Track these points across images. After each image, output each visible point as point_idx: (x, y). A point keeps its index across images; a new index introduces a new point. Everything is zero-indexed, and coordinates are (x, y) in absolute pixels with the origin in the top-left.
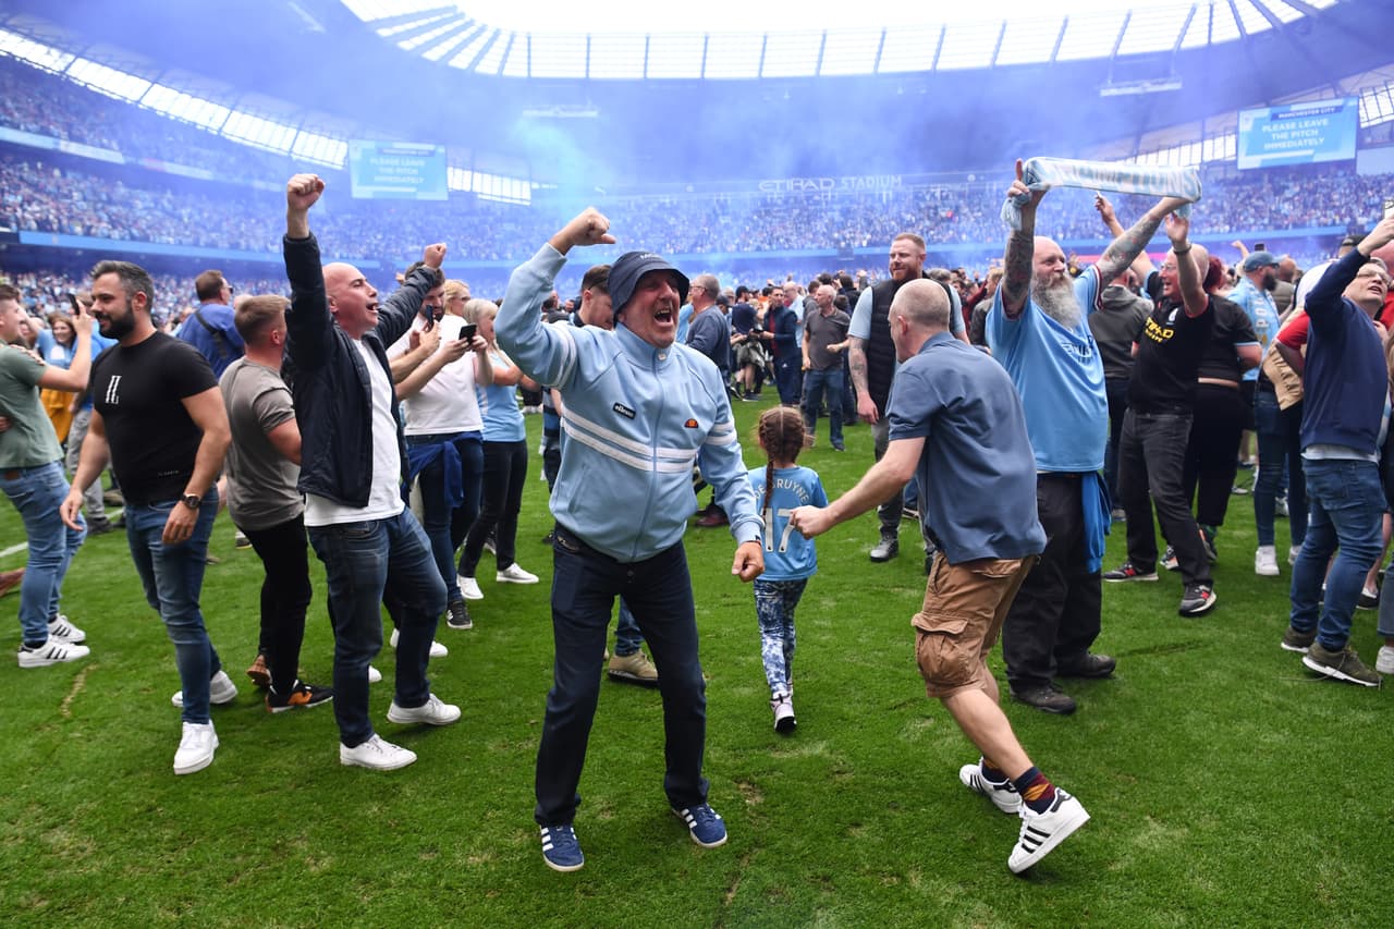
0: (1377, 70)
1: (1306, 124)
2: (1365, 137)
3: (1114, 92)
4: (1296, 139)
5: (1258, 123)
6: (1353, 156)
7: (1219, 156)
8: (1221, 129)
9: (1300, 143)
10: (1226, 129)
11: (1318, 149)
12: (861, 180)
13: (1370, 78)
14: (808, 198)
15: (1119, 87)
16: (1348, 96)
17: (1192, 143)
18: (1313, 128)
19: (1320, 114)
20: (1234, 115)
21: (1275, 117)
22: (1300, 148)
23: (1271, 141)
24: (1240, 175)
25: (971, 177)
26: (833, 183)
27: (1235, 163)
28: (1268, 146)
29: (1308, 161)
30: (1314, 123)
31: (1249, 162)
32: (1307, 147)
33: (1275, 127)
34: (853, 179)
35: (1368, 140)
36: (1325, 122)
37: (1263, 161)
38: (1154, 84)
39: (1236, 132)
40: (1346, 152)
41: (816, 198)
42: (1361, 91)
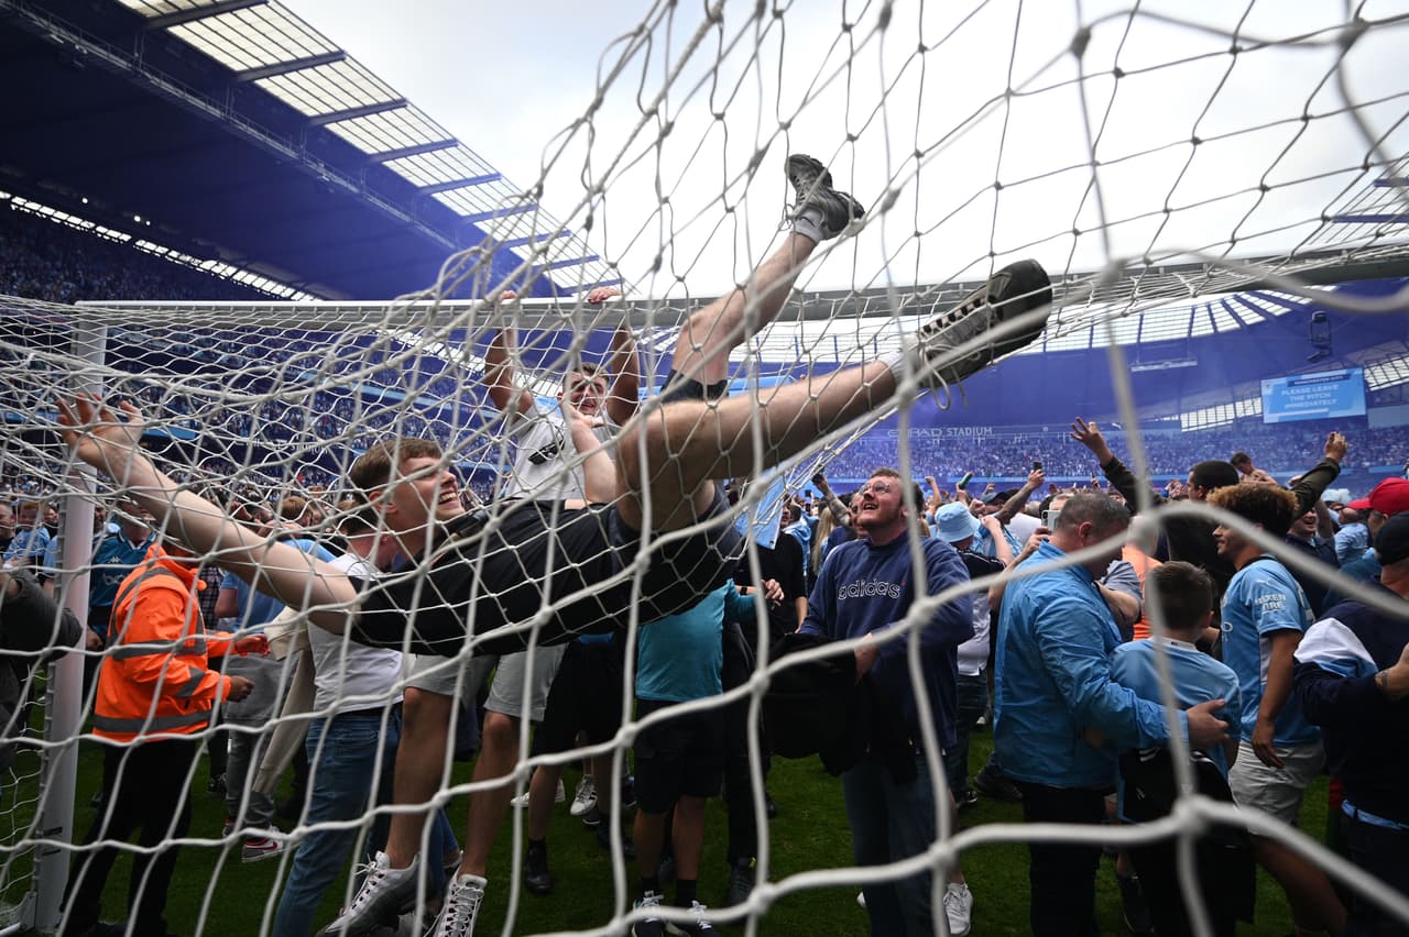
0: (1381, 346)
1: (1319, 388)
2: (1374, 398)
3: (1142, 368)
4: (1311, 400)
5: (1277, 388)
6: (1363, 413)
7: (1250, 413)
8: (1248, 392)
9: (1316, 403)
10: (1252, 393)
11: (1331, 408)
12: (961, 430)
13: (1371, 353)
14: (922, 443)
15: (1146, 365)
16: (1355, 366)
17: (1225, 404)
18: (1326, 392)
19: (1331, 380)
20: (1257, 383)
21: (1291, 384)
22: (1315, 408)
23: (1289, 402)
24: (1268, 428)
25: (1046, 429)
26: (941, 432)
27: (1262, 418)
28: (1287, 406)
29: (1324, 417)
30: (1325, 388)
31: (1270, 418)
32: (1323, 407)
33: (1292, 391)
34: (956, 429)
35: (1378, 400)
36: (1335, 386)
37: (1281, 417)
38: (1174, 362)
39: (1260, 396)
40: (1358, 409)
41: (929, 442)
42: (1366, 362)
